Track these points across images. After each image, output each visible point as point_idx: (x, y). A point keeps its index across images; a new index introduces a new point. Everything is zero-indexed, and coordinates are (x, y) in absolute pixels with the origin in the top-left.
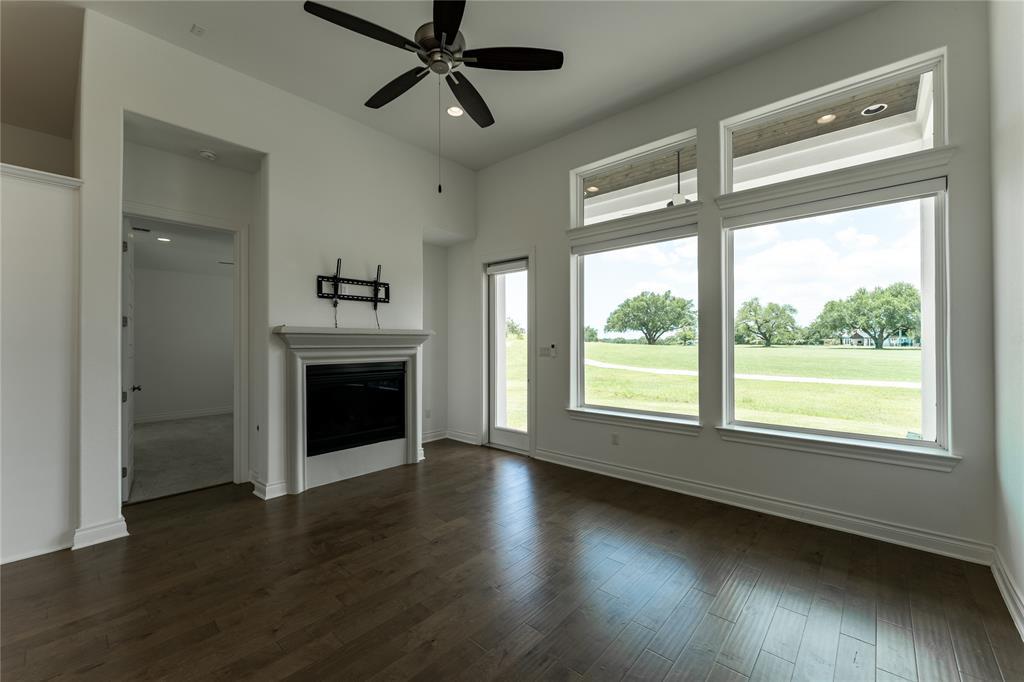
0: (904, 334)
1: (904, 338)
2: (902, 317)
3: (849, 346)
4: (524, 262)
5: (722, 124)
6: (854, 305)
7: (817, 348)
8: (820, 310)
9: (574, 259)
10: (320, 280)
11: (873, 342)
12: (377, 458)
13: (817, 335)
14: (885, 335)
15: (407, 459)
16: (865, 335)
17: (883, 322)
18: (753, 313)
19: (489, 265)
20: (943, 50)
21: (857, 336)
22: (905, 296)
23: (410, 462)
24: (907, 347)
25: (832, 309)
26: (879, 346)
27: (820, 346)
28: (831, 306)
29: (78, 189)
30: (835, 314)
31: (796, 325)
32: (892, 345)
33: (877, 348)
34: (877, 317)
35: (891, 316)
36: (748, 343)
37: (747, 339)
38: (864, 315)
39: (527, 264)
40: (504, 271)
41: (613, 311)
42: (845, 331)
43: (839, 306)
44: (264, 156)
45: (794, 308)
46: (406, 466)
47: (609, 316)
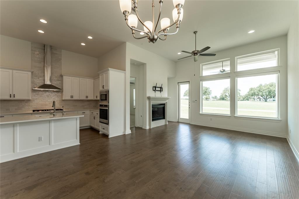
0: (274, 97)
1: (274, 99)
2: (273, 92)
3: (257, 101)
4: (188, 83)
5: (235, 57)
6: (259, 89)
7: (247, 101)
8: (248, 90)
9: (201, 82)
10: (153, 87)
11: (264, 100)
12: (161, 123)
13: (247, 98)
14: (268, 98)
15: (165, 123)
16: (261, 98)
17: (267, 94)
18: (227, 91)
19: (178, 83)
20: (279, 48)
21: (259, 98)
22: (274, 86)
23: (166, 124)
24: (274, 101)
25: (252, 90)
26: (266, 101)
27: (248, 101)
28: (251, 89)
29: (125, 73)
30: (253, 92)
31: (241, 95)
32: (270, 101)
33: (265, 101)
34: (265, 92)
35: (270, 92)
36: (225, 100)
37: (225, 99)
38: (261, 92)
39: (189, 83)
40: (181, 84)
41: (186, 90)
42: (255, 96)
43: (254, 89)
44: (145, 64)
45: (240, 90)
46: (165, 125)
47: (185, 92)
